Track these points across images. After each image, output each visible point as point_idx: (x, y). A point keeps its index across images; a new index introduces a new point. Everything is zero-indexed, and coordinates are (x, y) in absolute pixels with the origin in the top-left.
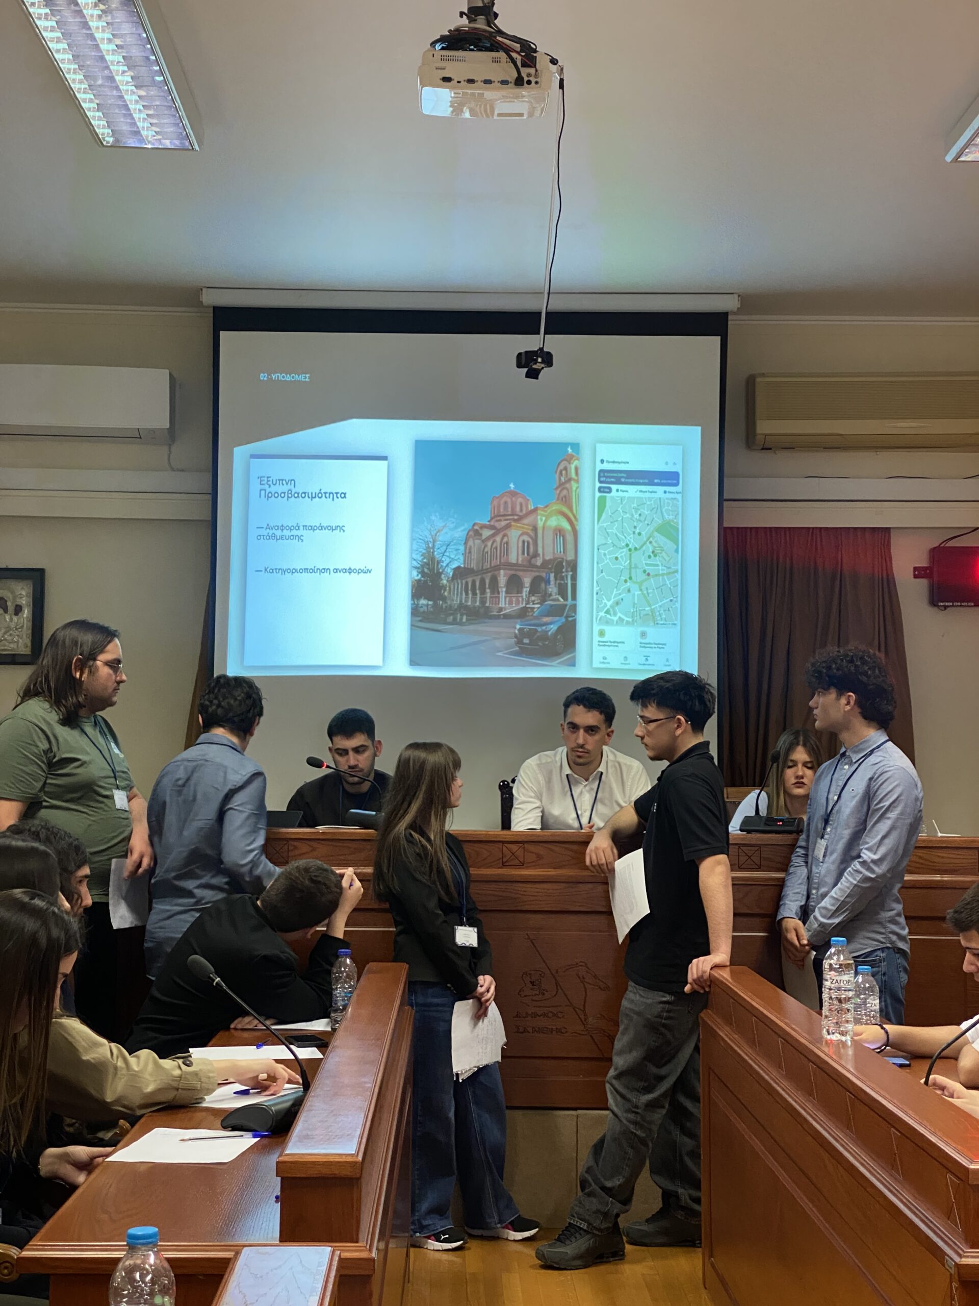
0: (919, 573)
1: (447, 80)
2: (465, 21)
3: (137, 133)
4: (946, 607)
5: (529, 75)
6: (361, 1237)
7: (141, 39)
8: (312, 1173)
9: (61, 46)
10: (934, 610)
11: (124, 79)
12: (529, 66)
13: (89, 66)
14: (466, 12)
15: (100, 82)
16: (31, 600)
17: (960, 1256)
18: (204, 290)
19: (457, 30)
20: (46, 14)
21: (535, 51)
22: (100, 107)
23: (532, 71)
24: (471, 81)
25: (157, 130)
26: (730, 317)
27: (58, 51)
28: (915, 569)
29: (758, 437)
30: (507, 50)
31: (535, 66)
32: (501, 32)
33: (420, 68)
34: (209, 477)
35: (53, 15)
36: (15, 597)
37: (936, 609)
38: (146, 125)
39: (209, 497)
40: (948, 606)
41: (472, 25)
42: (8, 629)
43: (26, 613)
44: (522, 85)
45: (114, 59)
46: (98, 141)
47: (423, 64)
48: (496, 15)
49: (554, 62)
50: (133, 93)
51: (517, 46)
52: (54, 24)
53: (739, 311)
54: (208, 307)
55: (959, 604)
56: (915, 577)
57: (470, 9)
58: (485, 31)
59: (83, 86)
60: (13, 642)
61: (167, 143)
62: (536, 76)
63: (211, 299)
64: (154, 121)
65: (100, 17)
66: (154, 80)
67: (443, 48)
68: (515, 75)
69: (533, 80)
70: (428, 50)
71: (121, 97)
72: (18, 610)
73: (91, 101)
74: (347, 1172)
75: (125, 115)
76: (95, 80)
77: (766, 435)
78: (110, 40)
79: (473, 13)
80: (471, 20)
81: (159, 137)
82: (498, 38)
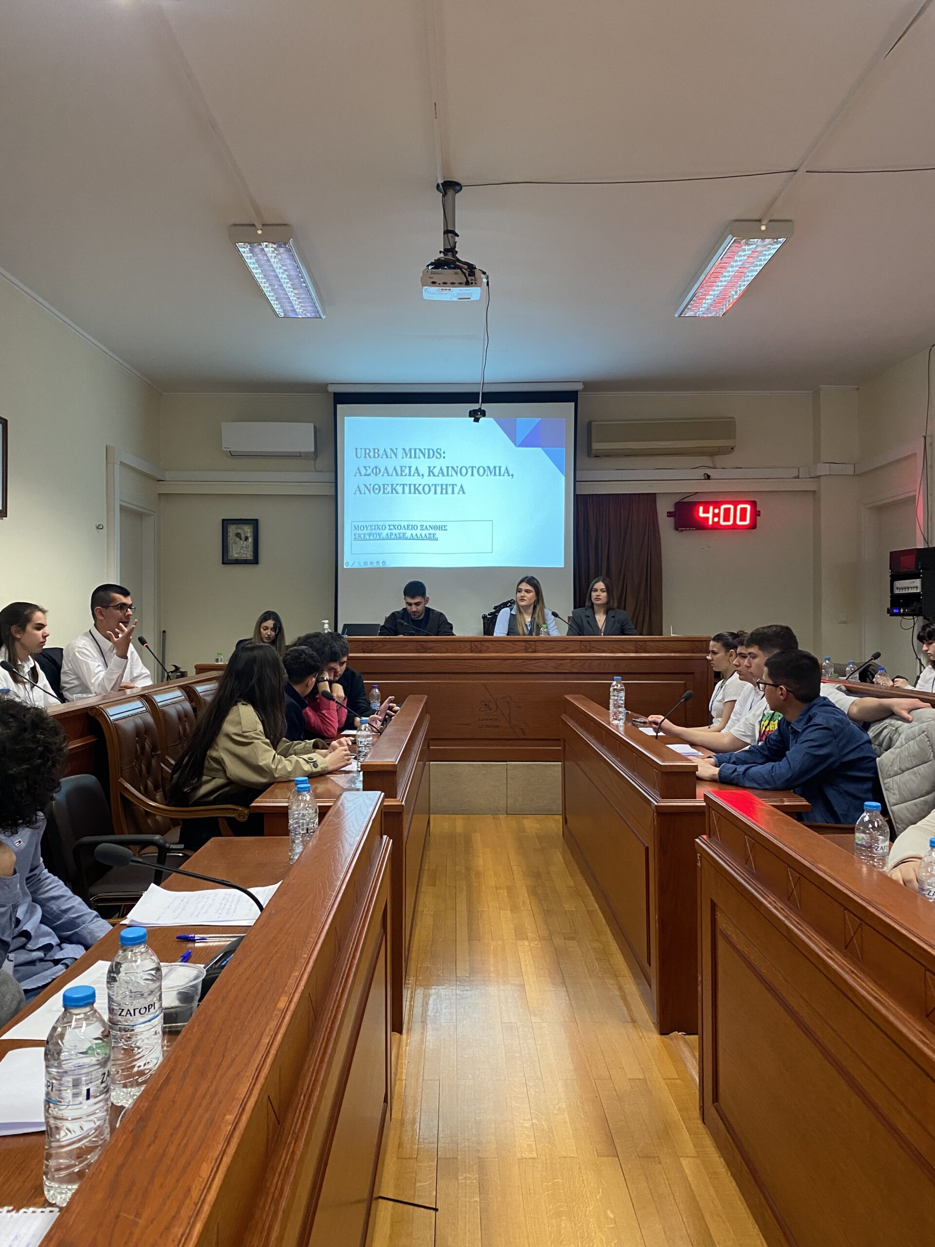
0: (670, 514)
1: (434, 283)
2: (442, 255)
3: (294, 311)
4: (682, 530)
5: (472, 280)
6: (398, 796)
7: (295, 266)
8: (376, 769)
9: (258, 271)
11: (287, 286)
12: (472, 276)
13: (271, 280)
14: (443, 251)
15: (276, 287)
16: (252, 534)
17: (657, 802)
18: (329, 385)
19: (439, 259)
20: (250, 256)
21: (475, 268)
22: (277, 299)
23: (473, 278)
24: (445, 283)
25: (304, 309)
26: (579, 393)
27: (256, 273)
28: (668, 513)
29: (593, 451)
30: (461, 268)
31: (474, 276)
32: (459, 260)
33: (422, 278)
34: (333, 474)
35: (253, 256)
36: (244, 533)
37: (677, 532)
38: (299, 307)
39: (334, 484)
41: (446, 257)
42: (242, 547)
43: (250, 540)
44: (469, 284)
45: (283, 276)
46: (277, 315)
47: (423, 276)
48: (457, 252)
49: (484, 273)
50: (292, 292)
51: (466, 267)
52: (254, 261)
53: (584, 390)
54: (331, 393)
55: (688, 529)
56: (668, 516)
57: (444, 249)
58: (452, 260)
59: (268, 289)
60: (244, 554)
61: (309, 315)
62: (475, 281)
63: (332, 389)
64: (303, 305)
65: (275, 257)
66: (301, 286)
67: (432, 268)
68: (465, 280)
69: (474, 282)
70: (426, 269)
71: (287, 294)
72: (246, 538)
73: (273, 296)
74: (391, 769)
75: (288, 303)
76: (274, 286)
77: (596, 450)
78: (280, 268)
79: (446, 251)
80: (445, 255)
81: (305, 312)
82: (457, 263)
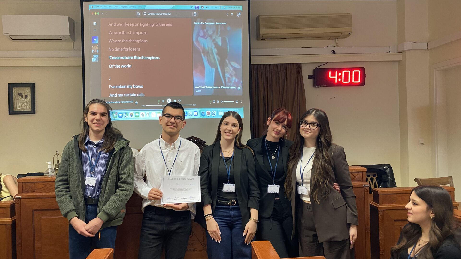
10: (315, 88)
16: (30, 93)
29: (260, 35)
36: (25, 93)
40: (319, 87)
42: (23, 103)
43: (29, 97)
55: (322, 86)
56: (309, 78)
60: (24, 107)
72: (26, 96)
77: (263, 35)
